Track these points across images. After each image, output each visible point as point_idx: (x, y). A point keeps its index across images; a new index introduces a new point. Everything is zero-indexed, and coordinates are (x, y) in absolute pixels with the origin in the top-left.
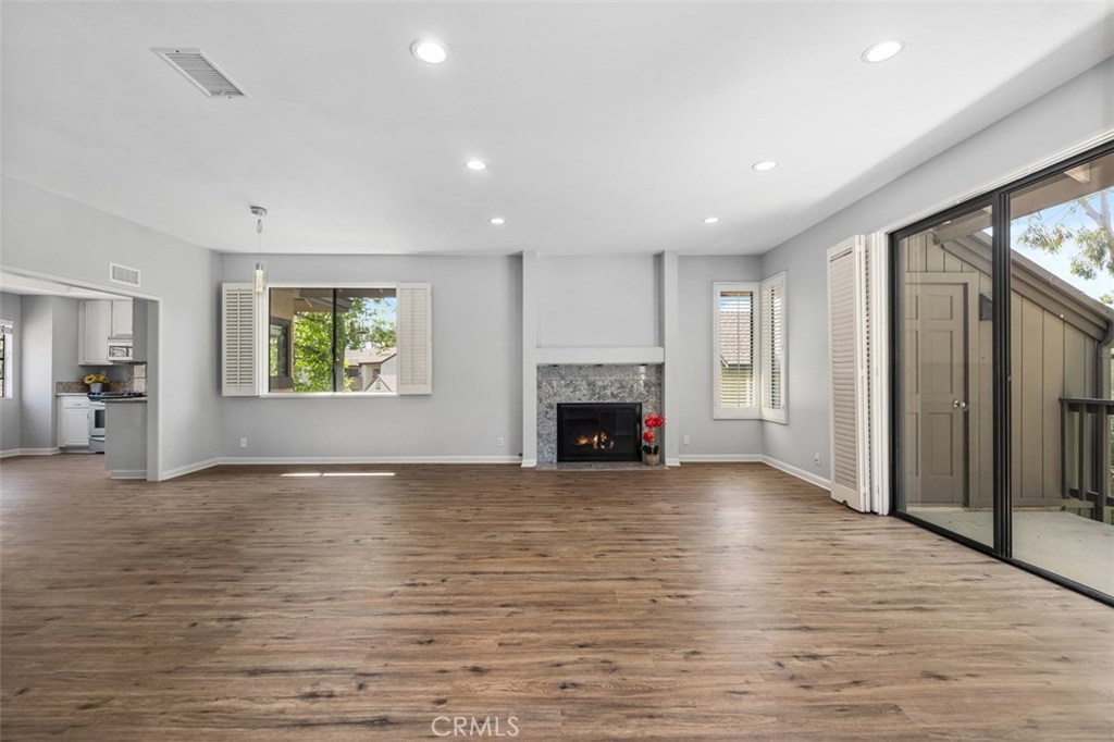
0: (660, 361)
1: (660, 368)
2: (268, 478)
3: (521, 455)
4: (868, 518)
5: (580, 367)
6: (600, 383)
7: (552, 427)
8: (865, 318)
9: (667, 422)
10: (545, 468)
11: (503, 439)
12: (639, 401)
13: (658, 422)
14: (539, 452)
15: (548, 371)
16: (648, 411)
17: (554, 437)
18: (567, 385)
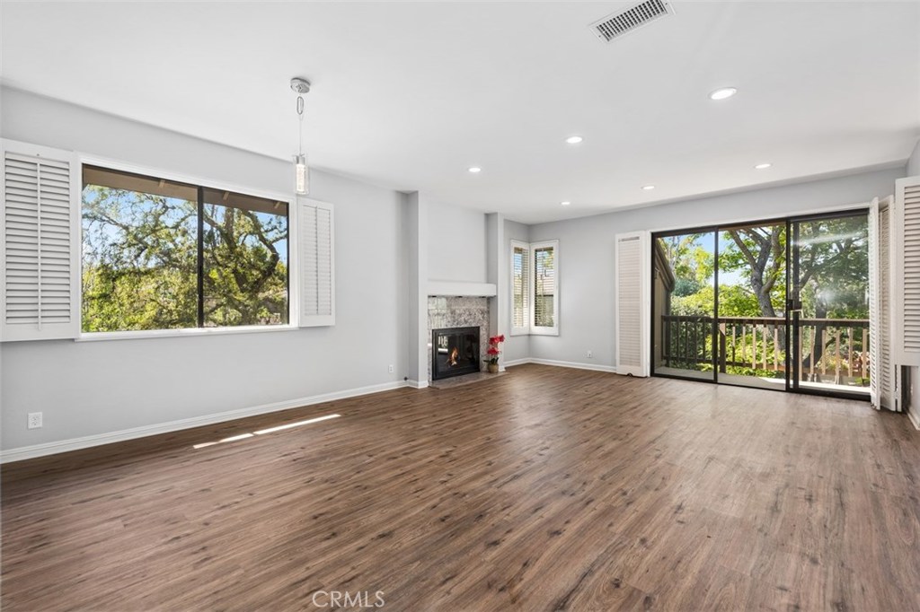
0: (494, 294)
1: (490, 300)
3: (406, 379)
5: (447, 299)
6: (457, 312)
11: (393, 366)
12: (478, 325)
16: (483, 333)
17: (430, 360)
18: (438, 313)
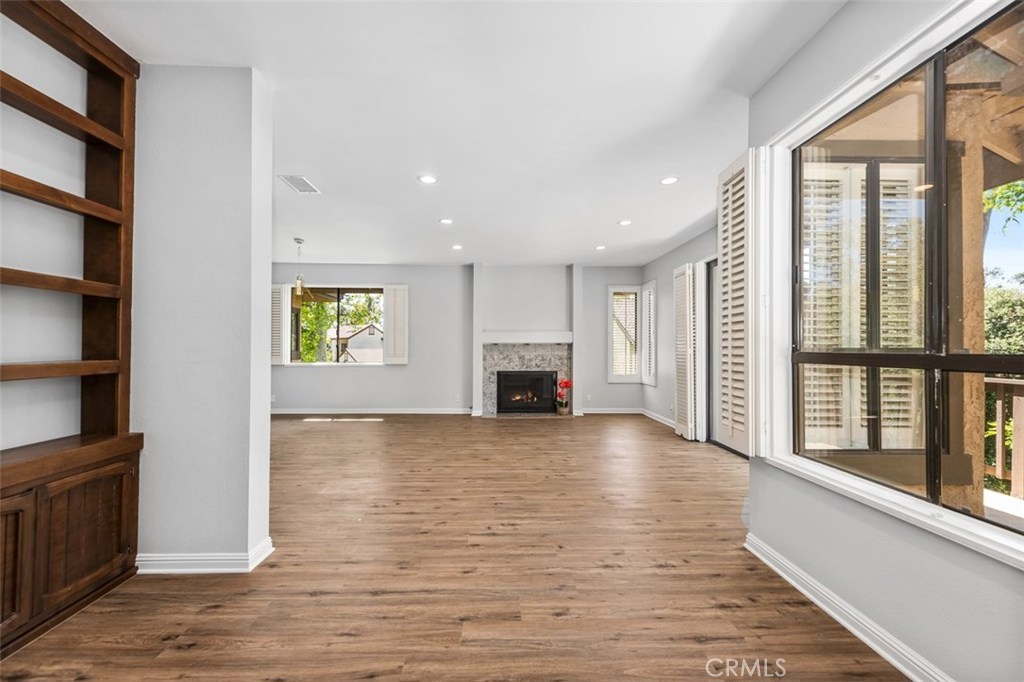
0: (570, 341)
1: (570, 346)
2: (296, 422)
3: (471, 408)
4: (693, 444)
5: (514, 346)
6: (527, 357)
7: (494, 388)
8: (692, 316)
9: (574, 384)
10: (488, 416)
11: (459, 397)
12: (555, 369)
13: (568, 385)
14: (485, 406)
15: (491, 348)
16: (561, 377)
17: (495, 395)
18: (504, 358)
